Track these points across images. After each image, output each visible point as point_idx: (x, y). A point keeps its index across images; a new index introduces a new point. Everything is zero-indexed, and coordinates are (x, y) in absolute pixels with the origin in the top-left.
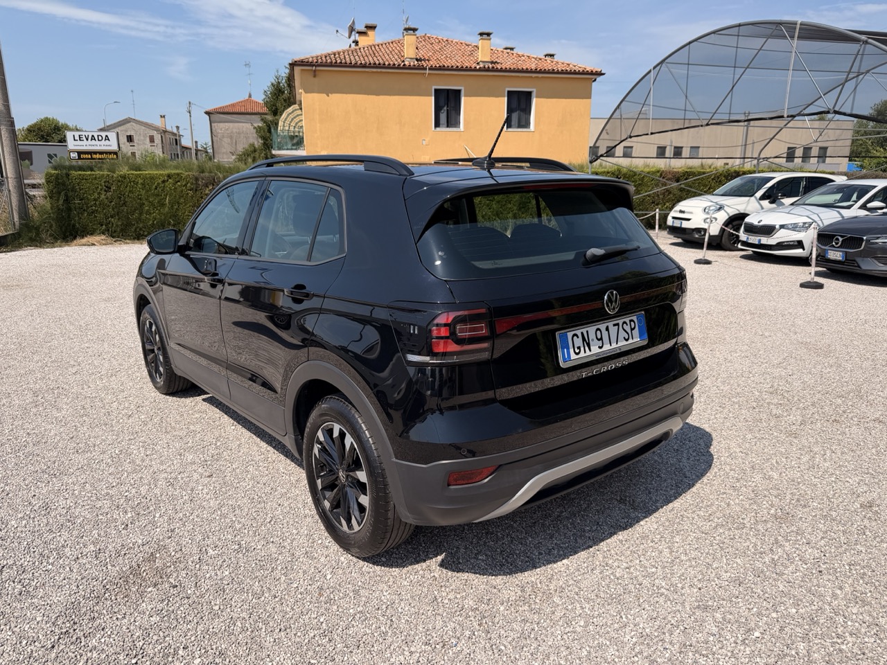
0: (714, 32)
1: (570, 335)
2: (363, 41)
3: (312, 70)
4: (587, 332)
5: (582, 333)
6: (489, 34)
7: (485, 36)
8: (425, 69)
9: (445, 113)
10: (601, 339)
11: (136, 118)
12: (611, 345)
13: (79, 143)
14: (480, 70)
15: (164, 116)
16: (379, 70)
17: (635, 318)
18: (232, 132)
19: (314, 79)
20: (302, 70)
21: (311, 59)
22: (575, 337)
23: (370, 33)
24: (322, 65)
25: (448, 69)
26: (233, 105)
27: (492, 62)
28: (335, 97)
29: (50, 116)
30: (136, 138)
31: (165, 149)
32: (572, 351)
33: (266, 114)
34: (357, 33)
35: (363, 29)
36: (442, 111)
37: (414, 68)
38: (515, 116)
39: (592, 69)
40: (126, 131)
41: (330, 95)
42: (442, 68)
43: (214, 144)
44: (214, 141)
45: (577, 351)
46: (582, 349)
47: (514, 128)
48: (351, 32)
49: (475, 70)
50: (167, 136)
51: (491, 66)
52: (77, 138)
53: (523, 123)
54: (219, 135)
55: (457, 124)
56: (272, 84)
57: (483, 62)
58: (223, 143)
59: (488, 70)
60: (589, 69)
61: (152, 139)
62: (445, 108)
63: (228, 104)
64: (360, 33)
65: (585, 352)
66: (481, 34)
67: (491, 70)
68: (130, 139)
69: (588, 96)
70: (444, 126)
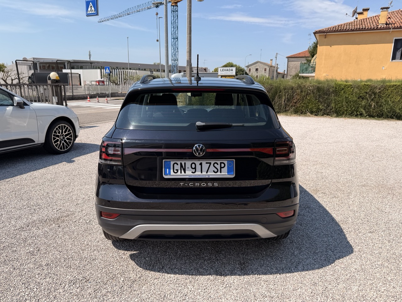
1: (172, 163)
2: (360, 17)
3: (324, 35)
4: (185, 163)
5: (181, 164)
8: (391, 29)
10: (195, 168)
11: (261, 61)
12: (202, 173)
13: (222, 72)
15: (272, 60)
16: (361, 32)
17: (226, 162)
18: (297, 66)
19: (325, 39)
20: (319, 35)
21: (325, 29)
22: (175, 165)
23: (365, 13)
24: (330, 32)
26: (300, 54)
28: (335, 47)
29: (231, 62)
30: (259, 70)
31: (270, 74)
32: (172, 171)
33: (309, 57)
34: (358, 14)
35: (361, 11)
37: (384, 29)
40: (256, 67)
41: (332, 46)
43: (288, 71)
44: (288, 70)
45: (175, 171)
46: (179, 171)
48: (354, 14)
50: (272, 68)
52: (222, 70)
54: (291, 68)
56: (314, 43)
58: (292, 71)
61: (265, 70)
62: (401, 49)
63: (297, 53)
64: (359, 14)
65: (181, 173)
68: (257, 70)
70: (398, 59)
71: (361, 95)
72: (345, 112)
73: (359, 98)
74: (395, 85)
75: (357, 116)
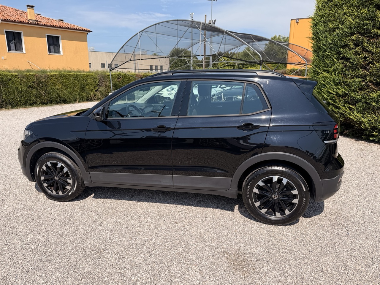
0: (166, 22)
6: (32, 7)
7: (30, 8)
9: (14, 44)
14: (31, 24)
25: (12, 21)
27: (36, 21)
36: (12, 43)
38: (52, 47)
39: (86, 29)
42: (9, 21)
47: (52, 53)
49: (28, 23)
51: (36, 22)
53: (57, 51)
55: (21, 49)
57: (31, 20)
59: (35, 24)
60: (84, 29)
62: (13, 41)
66: (28, 6)
67: (36, 24)
69: (86, 40)
70: (14, 50)
71: (29, 85)
72: (19, 103)
73: (28, 88)
74: (55, 75)
75: (31, 105)
